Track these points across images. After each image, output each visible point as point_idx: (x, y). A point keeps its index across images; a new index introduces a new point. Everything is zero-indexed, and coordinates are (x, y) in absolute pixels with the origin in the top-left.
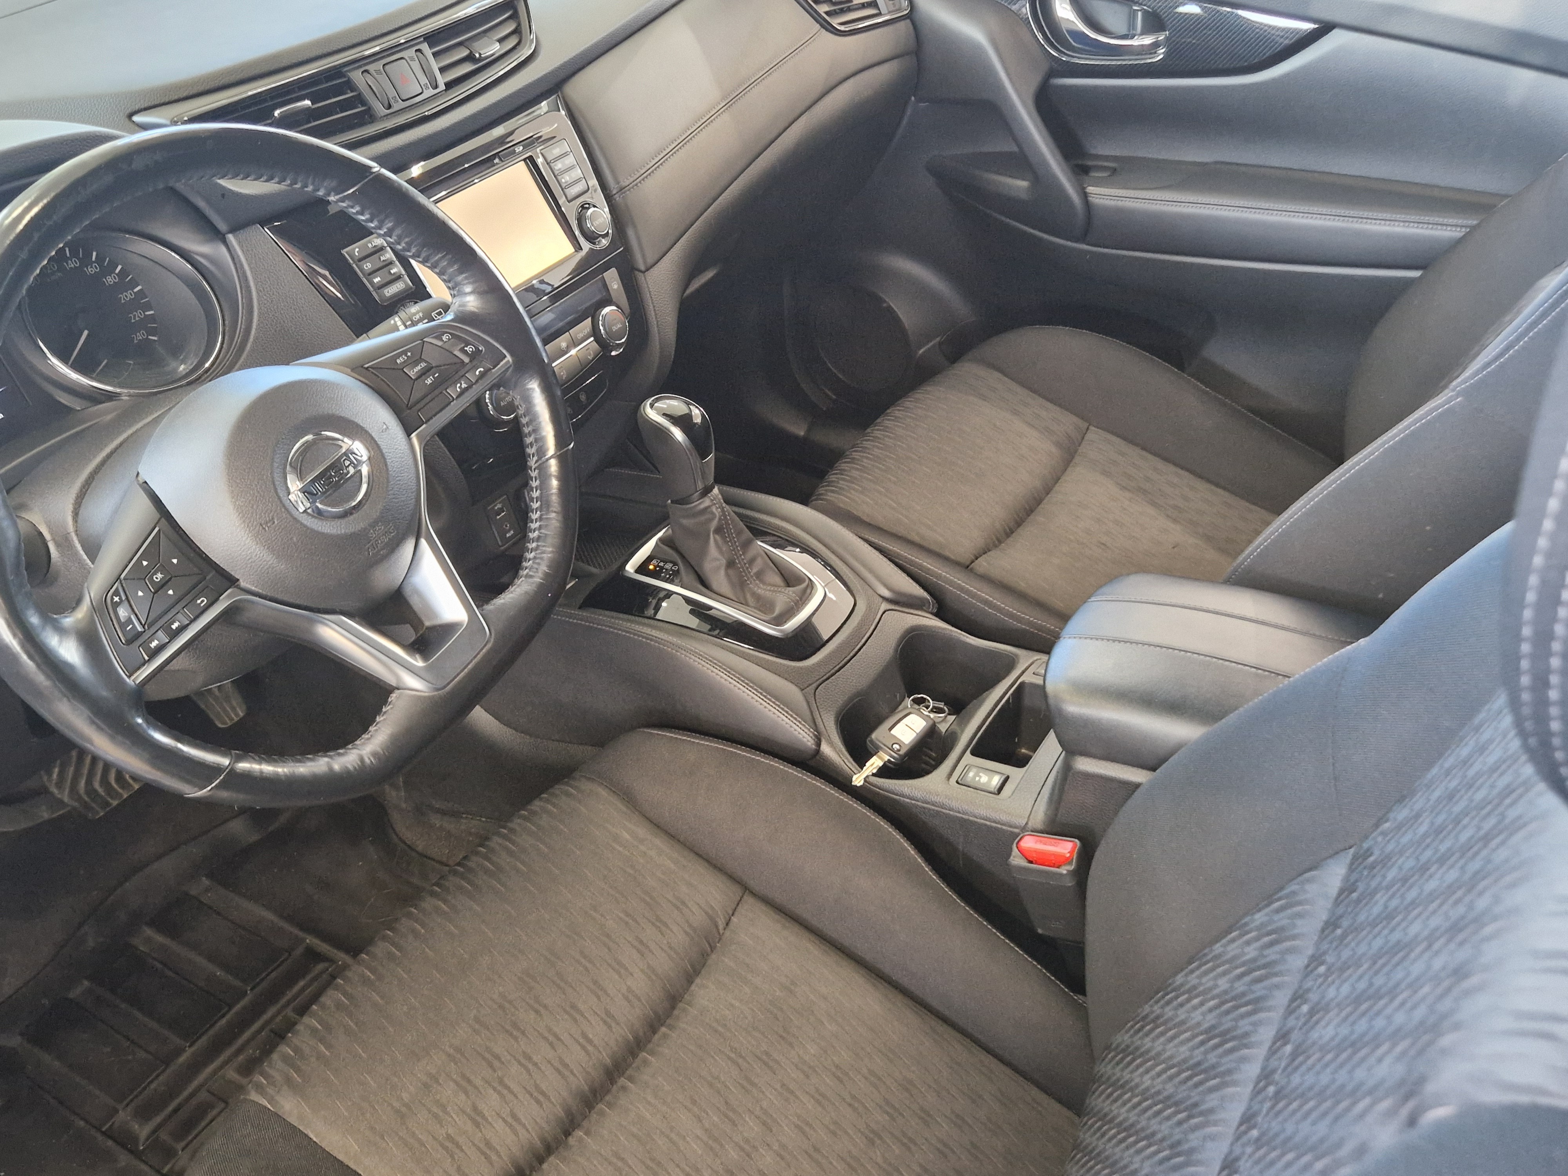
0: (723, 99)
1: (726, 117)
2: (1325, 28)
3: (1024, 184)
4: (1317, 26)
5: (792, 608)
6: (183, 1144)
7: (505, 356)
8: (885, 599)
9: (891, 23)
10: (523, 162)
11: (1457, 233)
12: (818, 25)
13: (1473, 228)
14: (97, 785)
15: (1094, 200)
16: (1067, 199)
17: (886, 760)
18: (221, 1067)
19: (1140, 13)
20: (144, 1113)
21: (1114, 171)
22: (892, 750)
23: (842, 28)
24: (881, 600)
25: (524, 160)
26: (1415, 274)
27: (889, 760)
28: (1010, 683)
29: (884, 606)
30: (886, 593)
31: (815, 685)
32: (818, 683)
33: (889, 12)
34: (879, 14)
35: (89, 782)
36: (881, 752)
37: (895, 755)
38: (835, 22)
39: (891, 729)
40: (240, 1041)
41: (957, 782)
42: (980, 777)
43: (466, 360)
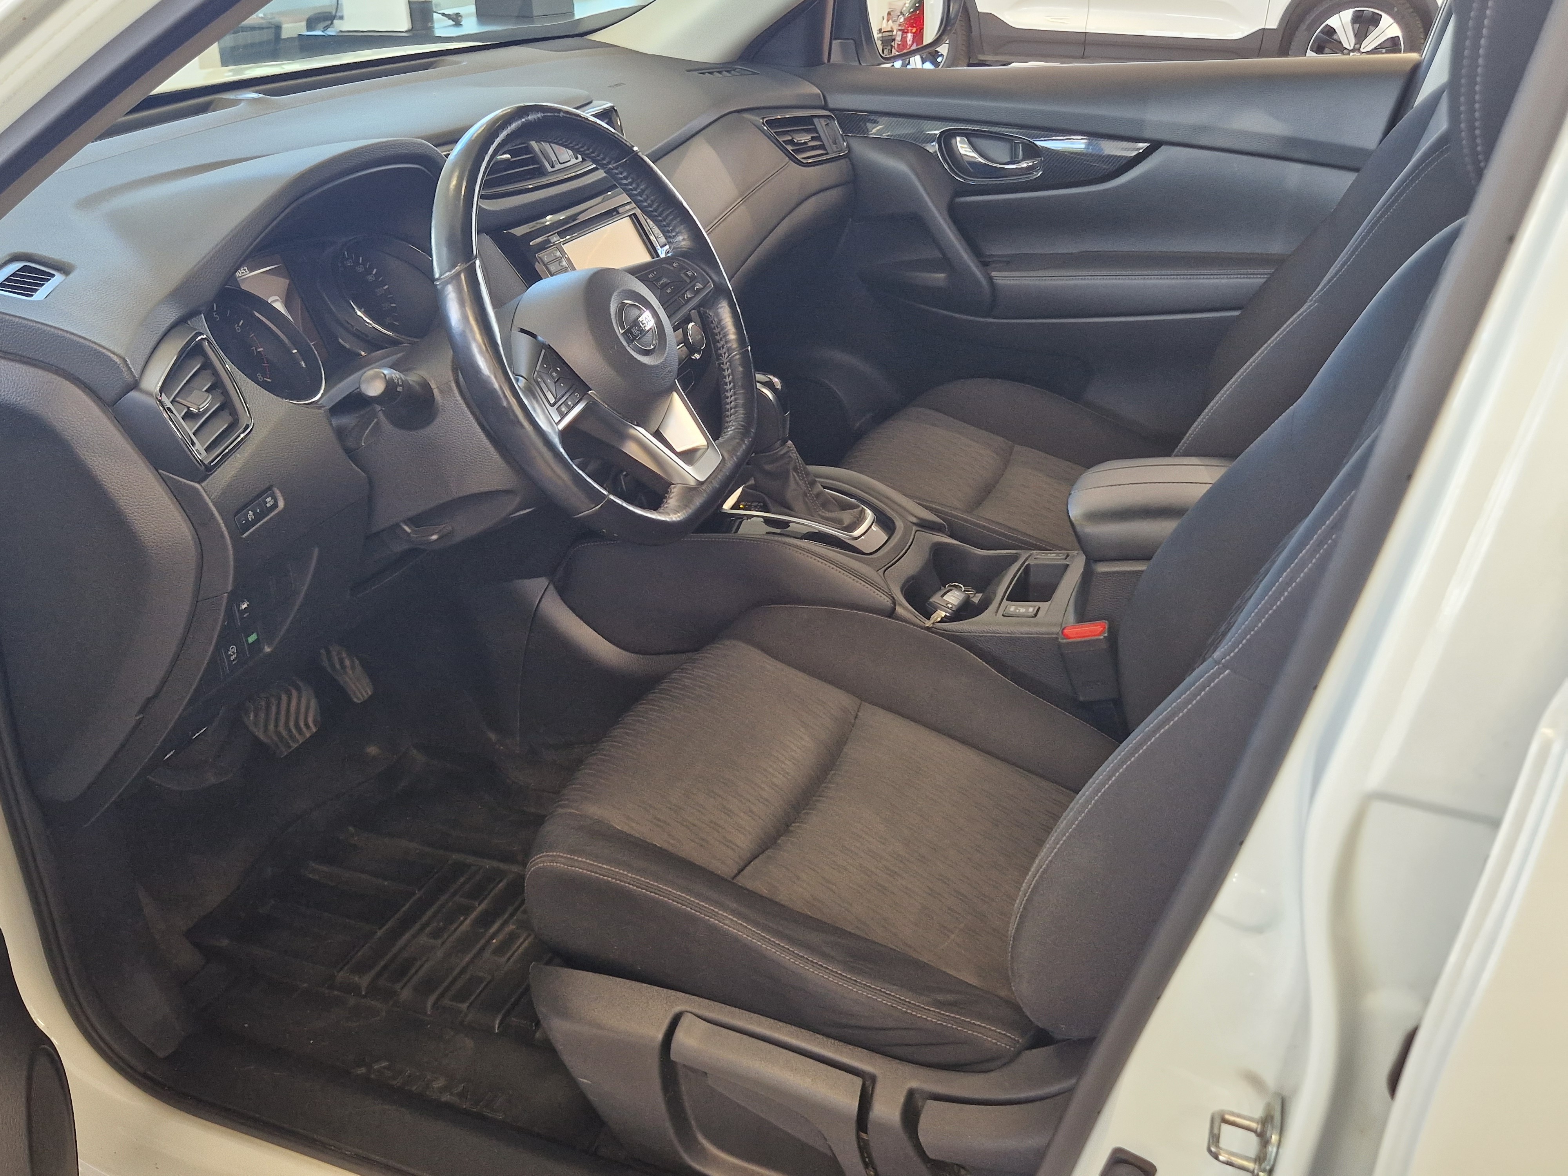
0: (741, 196)
1: (743, 207)
2: (1155, 146)
3: (942, 275)
4: (1149, 144)
5: (855, 522)
6: (401, 984)
7: (709, 282)
8: (915, 524)
9: (834, 161)
10: (628, 218)
11: (1260, 280)
12: (787, 158)
13: (1272, 274)
14: (281, 729)
15: (999, 282)
16: (977, 282)
17: (943, 616)
18: (414, 936)
19: (1020, 145)
20: (361, 968)
21: (1008, 263)
22: (948, 608)
23: (805, 161)
24: (911, 524)
25: (630, 216)
26: (1236, 313)
27: (946, 615)
28: (1016, 569)
29: (915, 528)
30: (915, 520)
31: (883, 569)
32: (886, 567)
33: (834, 152)
34: (827, 154)
35: (276, 726)
36: (939, 611)
37: (950, 611)
38: (799, 157)
39: (942, 596)
40: (424, 919)
41: (1003, 615)
42: (1019, 610)
43: (688, 281)
